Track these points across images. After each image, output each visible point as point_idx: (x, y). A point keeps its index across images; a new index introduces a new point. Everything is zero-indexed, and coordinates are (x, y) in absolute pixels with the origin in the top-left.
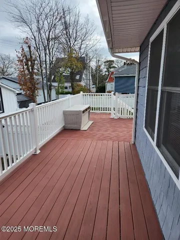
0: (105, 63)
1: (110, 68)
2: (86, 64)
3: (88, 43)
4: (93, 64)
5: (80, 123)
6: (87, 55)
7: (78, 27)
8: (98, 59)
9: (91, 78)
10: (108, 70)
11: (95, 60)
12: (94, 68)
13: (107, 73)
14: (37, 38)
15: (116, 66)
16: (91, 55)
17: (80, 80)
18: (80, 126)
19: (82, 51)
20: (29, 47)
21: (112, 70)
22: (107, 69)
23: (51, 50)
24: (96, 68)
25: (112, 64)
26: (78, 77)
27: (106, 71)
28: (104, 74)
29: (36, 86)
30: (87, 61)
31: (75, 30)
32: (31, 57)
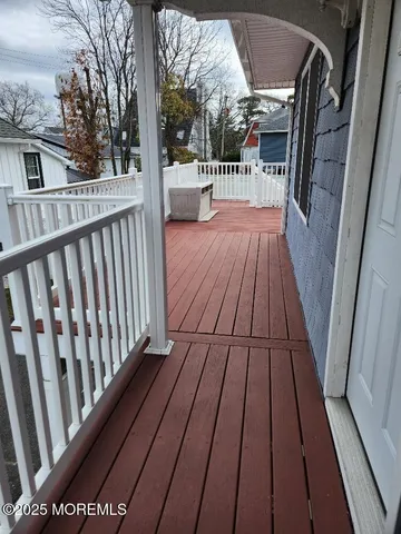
0: (239, 102)
1: (252, 114)
2: (199, 105)
3: (204, 60)
4: (213, 106)
5: (196, 210)
6: (200, 86)
7: (183, 24)
8: (224, 93)
9: (208, 137)
10: (247, 120)
11: (218, 96)
12: (215, 115)
13: (244, 126)
14: (100, 51)
15: (265, 110)
16: (210, 85)
17: (185, 142)
18: (198, 214)
19: (192, 76)
20: (87, 70)
21: (255, 118)
22: (245, 116)
23: (130, 77)
24: (220, 115)
25: (255, 107)
26: (180, 135)
27: (241, 122)
28: (236, 130)
29: (100, 152)
30: (200, 99)
31: (175, 30)
32: (90, 91)
